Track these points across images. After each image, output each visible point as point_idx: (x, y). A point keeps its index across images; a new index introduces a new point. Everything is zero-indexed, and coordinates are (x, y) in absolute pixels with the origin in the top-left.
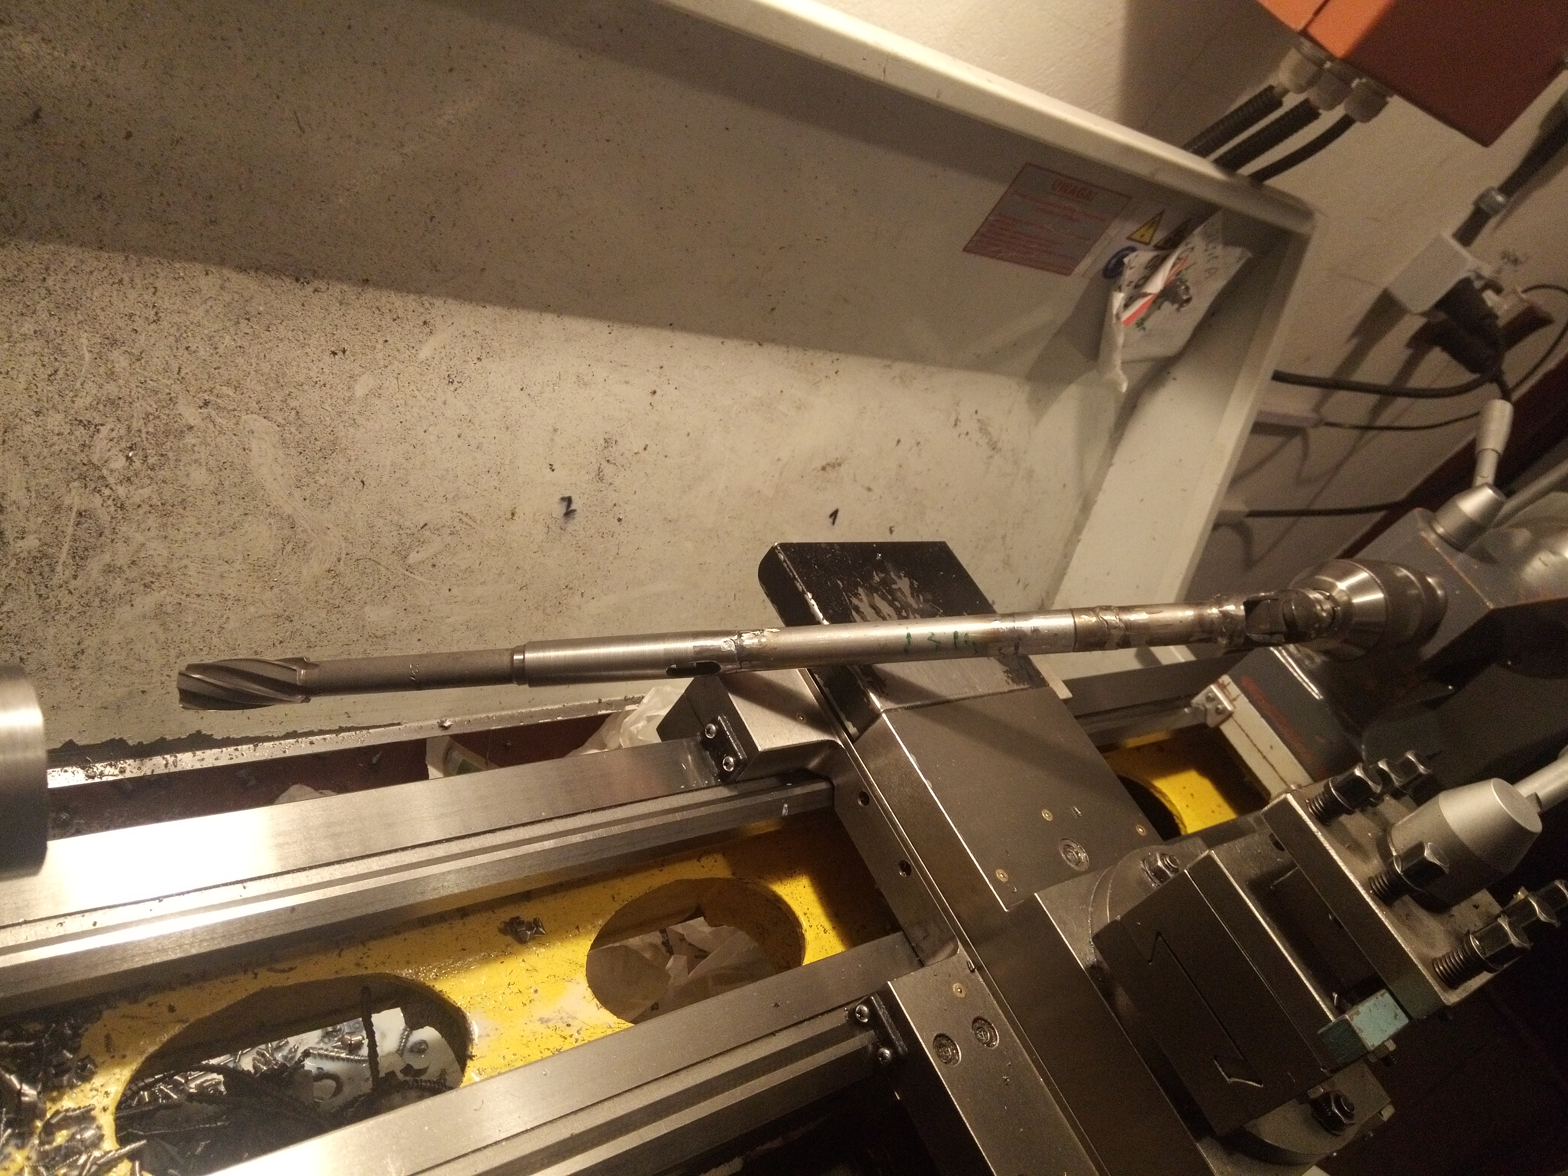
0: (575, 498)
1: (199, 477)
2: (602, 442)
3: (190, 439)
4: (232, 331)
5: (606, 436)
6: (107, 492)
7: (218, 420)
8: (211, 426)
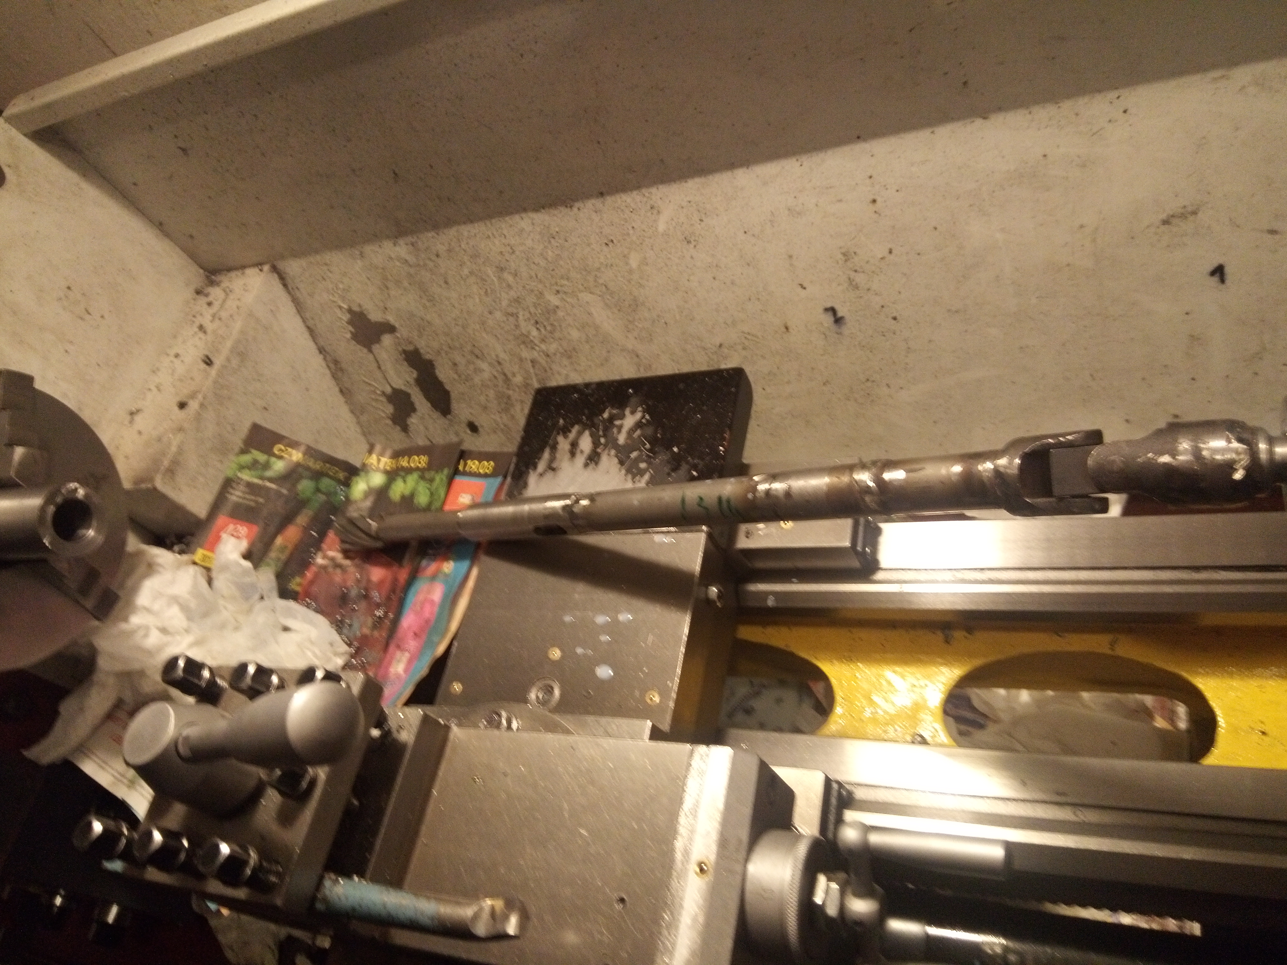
0: (837, 307)
1: (575, 334)
2: (840, 256)
3: (561, 314)
4: (550, 247)
5: (843, 250)
6: (537, 348)
7: (568, 300)
8: (567, 304)
